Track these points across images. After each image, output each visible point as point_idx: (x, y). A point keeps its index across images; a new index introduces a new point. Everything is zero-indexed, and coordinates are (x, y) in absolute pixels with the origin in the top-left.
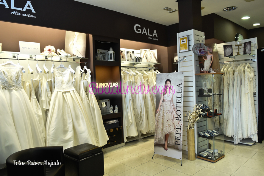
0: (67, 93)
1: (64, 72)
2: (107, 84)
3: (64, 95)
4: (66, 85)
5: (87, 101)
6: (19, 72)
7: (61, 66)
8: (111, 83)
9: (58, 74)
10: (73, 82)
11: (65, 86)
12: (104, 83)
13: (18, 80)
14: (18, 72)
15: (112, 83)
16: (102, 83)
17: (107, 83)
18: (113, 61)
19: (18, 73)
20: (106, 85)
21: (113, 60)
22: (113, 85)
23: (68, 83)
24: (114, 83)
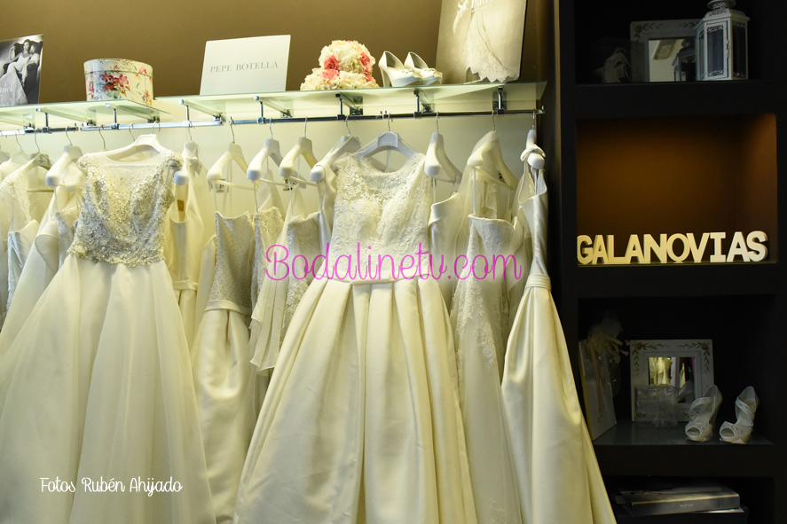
0: (376, 292)
1: (393, 175)
2: (689, 240)
3: (359, 300)
4: (383, 242)
5: (481, 348)
6: (155, 182)
7: (384, 143)
8: (718, 237)
9: (355, 184)
10: (429, 229)
11: (376, 247)
12: (663, 237)
13: (147, 218)
14: (151, 180)
15: (723, 235)
16: (648, 238)
17: (690, 236)
18: (730, 78)
19: (151, 187)
20: (678, 247)
21: (726, 75)
22: (733, 251)
23: (397, 232)
24: (738, 236)
